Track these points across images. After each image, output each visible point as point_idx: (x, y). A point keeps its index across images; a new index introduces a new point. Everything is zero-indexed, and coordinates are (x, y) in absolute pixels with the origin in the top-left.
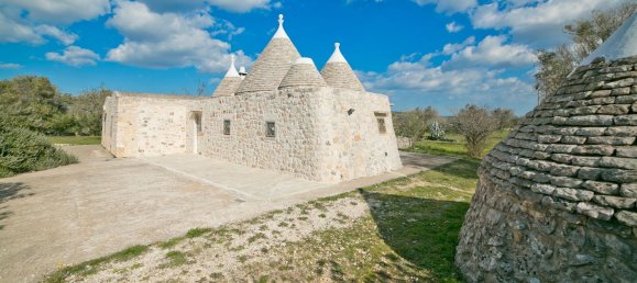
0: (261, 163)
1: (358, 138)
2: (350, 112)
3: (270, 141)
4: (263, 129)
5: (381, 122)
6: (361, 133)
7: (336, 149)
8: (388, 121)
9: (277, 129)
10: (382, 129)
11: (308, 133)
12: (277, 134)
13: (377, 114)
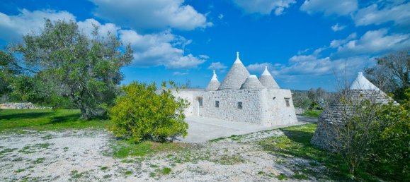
0: (236, 119)
1: (277, 109)
2: (274, 98)
3: (240, 110)
4: (237, 105)
5: (287, 102)
6: (279, 107)
7: (269, 113)
8: (291, 101)
9: (243, 105)
10: (288, 105)
11: (257, 107)
12: (243, 107)
13: (285, 98)
